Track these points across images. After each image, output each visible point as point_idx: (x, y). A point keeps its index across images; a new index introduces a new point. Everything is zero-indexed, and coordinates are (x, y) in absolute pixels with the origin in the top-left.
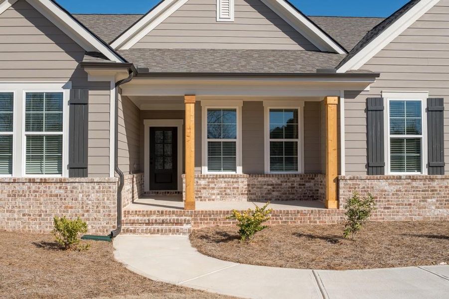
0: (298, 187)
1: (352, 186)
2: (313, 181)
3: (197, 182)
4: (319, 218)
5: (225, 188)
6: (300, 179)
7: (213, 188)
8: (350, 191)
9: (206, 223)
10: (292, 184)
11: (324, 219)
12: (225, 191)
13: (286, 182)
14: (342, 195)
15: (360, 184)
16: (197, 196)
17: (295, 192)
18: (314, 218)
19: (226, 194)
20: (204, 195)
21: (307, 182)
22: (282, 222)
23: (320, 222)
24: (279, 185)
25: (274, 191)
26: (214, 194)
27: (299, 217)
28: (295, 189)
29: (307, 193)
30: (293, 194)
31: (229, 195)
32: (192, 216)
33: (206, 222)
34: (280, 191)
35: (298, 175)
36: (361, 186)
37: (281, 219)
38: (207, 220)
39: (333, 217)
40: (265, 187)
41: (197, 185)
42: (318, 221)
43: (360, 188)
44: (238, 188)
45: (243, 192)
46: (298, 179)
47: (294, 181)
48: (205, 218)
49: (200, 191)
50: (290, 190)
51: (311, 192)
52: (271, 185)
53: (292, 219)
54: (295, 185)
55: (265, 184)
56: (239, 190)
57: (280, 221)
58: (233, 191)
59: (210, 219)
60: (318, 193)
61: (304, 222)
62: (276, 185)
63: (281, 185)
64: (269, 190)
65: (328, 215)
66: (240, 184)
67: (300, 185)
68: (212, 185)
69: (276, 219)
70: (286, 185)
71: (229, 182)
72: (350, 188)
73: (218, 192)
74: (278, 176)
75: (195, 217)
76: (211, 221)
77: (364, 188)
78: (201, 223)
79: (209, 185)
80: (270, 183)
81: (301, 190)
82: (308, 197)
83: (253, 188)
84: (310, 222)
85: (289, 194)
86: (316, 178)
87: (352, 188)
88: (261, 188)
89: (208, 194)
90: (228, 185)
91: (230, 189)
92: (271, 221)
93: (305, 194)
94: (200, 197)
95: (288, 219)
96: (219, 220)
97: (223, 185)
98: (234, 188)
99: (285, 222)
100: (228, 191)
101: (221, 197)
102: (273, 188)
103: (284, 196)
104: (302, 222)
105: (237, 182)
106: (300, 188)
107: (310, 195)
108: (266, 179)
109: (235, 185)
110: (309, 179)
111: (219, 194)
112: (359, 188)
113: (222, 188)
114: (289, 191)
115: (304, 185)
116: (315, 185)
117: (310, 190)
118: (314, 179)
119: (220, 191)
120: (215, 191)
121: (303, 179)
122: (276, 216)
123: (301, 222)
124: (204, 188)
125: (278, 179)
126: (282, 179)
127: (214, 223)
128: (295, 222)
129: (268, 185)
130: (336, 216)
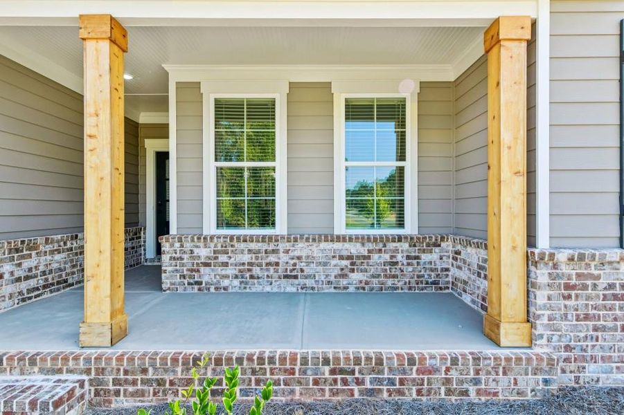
0: (405, 262)
1: (573, 282)
2: (437, 250)
3: (192, 252)
4: (476, 382)
5: (251, 264)
6: (410, 246)
7: (225, 264)
8: (569, 297)
9: (133, 395)
10: (392, 257)
11: (492, 385)
12: (249, 270)
13: (380, 251)
14: (544, 307)
15: (598, 277)
16: (191, 281)
17: (398, 273)
18: (461, 382)
19: (252, 277)
20: (205, 279)
21: (424, 251)
22: (361, 392)
23: (479, 392)
24: (365, 257)
25: (353, 271)
26: (227, 277)
27: (414, 375)
28: (400, 266)
29: (423, 276)
30: (394, 277)
31: (258, 278)
32: (88, 372)
33: (131, 389)
34: (366, 271)
35: (406, 238)
36: (602, 283)
37: (359, 382)
38: (134, 383)
39: (519, 378)
40: (334, 262)
41: (193, 258)
42: (472, 390)
43: (601, 287)
44: (277, 264)
45: (289, 273)
46: (405, 246)
47: (396, 250)
48: (130, 377)
49: (198, 271)
50: (388, 268)
51: (433, 274)
52: (349, 258)
53: (391, 382)
54: (399, 257)
55: (334, 257)
56: (281, 268)
57: (356, 388)
58: (268, 270)
59: (144, 382)
60: (447, 276)
61: (429, 391)
62: (358, 257)
63: (369, 257)
64: (342, 269)
65: (505, 373)
66: (281, 255)
67: (408, 257)
68: (223, 258)
69: (345, 382)
70: (380, 257)
71: (259, 252)
72: (567, 287)
73: (236, 272)
74: (363, 240)
75: (97, 374)
76: (146, 388)
77: (611, 286)
78: (117, 393)
79: (216, 258)
80: (345, 253)
81: (410, 269)
82: (427, 283)
83: (308, 264)
84: (449, 392)
85: (386, 276)
86: (443, 244)
87: (573, 287)
88: (325, 264)
89: (215, 278)
90: (257, 258)
91: (260, 265)
92: (327, 388)
93: (419, 277)
94: (199, 283)
95: (380, 381)
96: (172, 383)
97: (246, 258)
98: (268, 264)
99: (371, 392)
100: (256, 271)
101: (241, 283)
102: (353, 264)
103: (375, 280)
104: (424, 392)
105: (274, 251)
106: (409, 264)
107: (430, 280)
108: (337, 246)
109: (272, 258)
110: (428, 245)
111: (236, 277)
112: (595, 286)
113: (244, 264)
114: (386, 270)
115: (417, 258)
116: (441, 259)
117: (432, 270)
118: (439, 246)
119: (240, 271)
120: (230, 271)
121: (415, 246)
122: (342, 371)
123: (419, 392)
124: (207, 265)
125: (363, 245)
126: (370, 246)
127: (155, 394)
128: (400, 393)
129: (341, 258)
130: (530, 376)
